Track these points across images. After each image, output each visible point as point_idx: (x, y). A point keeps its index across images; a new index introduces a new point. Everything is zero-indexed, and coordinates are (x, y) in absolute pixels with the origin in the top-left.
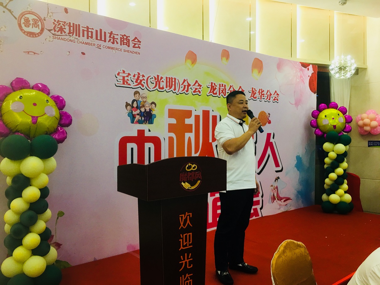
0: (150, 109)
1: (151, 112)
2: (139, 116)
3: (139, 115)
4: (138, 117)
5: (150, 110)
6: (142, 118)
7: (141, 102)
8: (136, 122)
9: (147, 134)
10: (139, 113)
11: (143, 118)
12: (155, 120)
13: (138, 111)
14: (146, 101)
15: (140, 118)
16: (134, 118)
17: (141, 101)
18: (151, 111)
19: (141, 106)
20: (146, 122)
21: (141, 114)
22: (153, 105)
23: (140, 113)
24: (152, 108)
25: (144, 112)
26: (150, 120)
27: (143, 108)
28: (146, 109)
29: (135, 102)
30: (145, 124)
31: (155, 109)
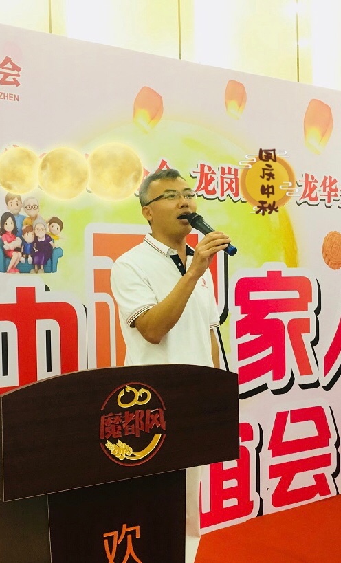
0: (47, 236)
1: (51, 243)
2: (20, 254)
3: (20, 251)
4: (17, 257)
5: (48, 238)
6: (27, 258)
7: (25, 219)
8: (12, 268)
9: (41, 298)
10: (19, 246)
11: (30, 259)
12: (61, 263)
13: (17, 242)
14: (36, 217)
15: (23, 259)
16: (7, 260)
17: (24, 217)
18: (51, 239)
19: (24, 227)
20: (39, 268)
21: (25, 249)
22: (56, 226)
23: (21, 245)
24: (52, 234)
25: (32, 244)
26: (49, 261)
27: (30, 234)
28: (37, 235)
29: (10, 220)
30: (37, 272)
31: (61, 234)
